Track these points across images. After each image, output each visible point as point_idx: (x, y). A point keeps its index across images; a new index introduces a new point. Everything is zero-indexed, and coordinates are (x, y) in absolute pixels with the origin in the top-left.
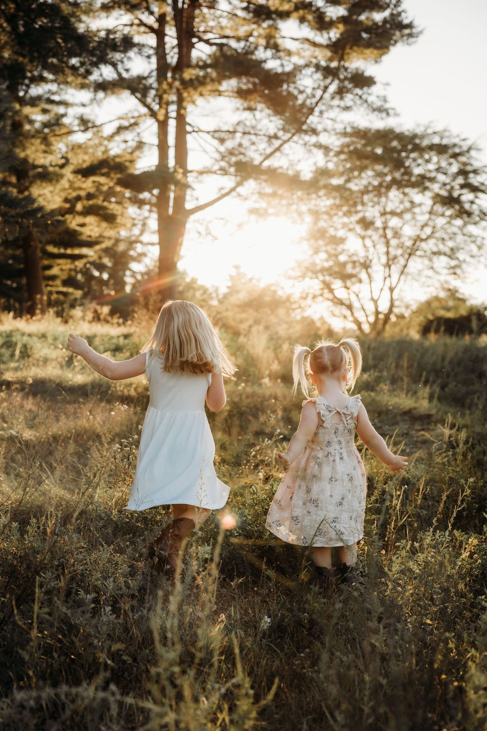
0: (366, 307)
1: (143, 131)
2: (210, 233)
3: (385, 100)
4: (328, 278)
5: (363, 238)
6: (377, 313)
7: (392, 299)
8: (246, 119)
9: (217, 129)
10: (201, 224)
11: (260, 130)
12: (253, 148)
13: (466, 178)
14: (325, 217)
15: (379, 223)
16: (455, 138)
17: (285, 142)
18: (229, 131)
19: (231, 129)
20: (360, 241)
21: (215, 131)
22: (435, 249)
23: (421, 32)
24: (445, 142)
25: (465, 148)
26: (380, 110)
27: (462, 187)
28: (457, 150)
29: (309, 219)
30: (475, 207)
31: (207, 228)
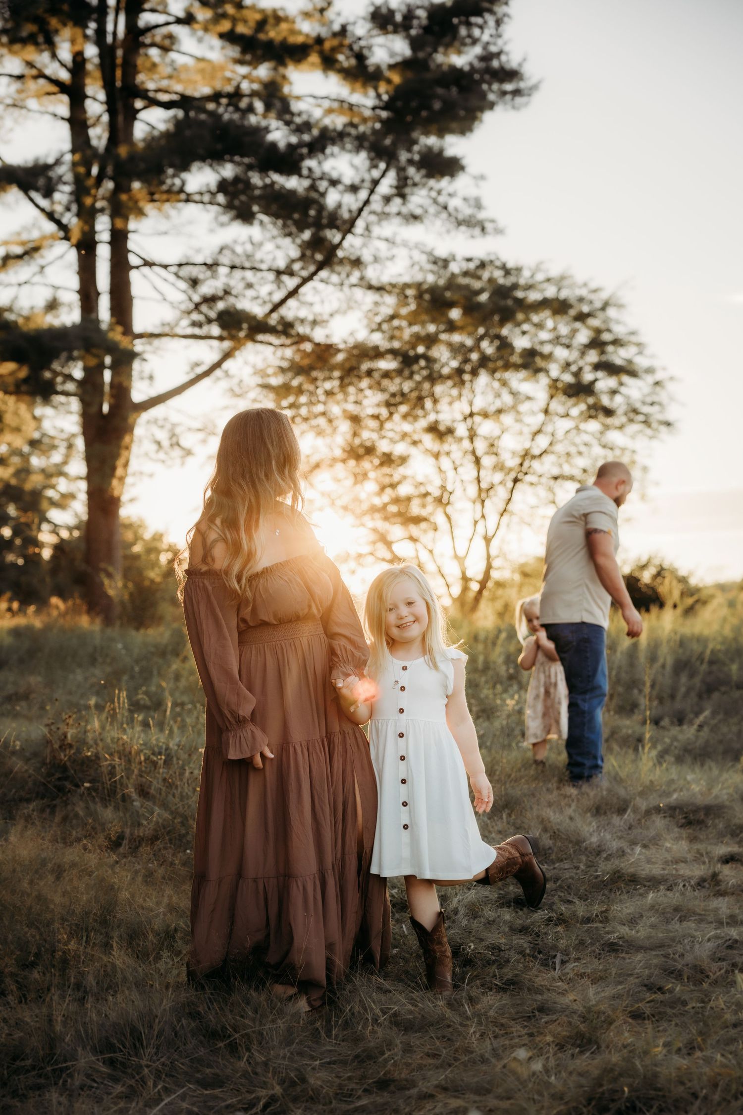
0: (445, 571)
1: (50, 263)
2: (178, 444)
3: (478, 205)
4: (381, 525)
5: (437, 456)
6: (465, 579)
7: (489, 557)
8: (235, 242)
9: (184, 261)
10: (162, 427)
11: (262, 261)
12: (250, 293)
13: (603, 352)
14: (373, 424)
15: (462, 430)
16: (580, 287)
17: (305, 281)
18: (205, 264)
19: (209, 262)
20: (432, 460)
21: (180, 265)
22: (556, 472)
23: (535, 88)
24: (563, 295)
25: (598, 304)
26: (468, 223)
27: (597, 367)
28: (585, 309)
29: (345, 427)
30: (618, 399)
31: (173, 435)
